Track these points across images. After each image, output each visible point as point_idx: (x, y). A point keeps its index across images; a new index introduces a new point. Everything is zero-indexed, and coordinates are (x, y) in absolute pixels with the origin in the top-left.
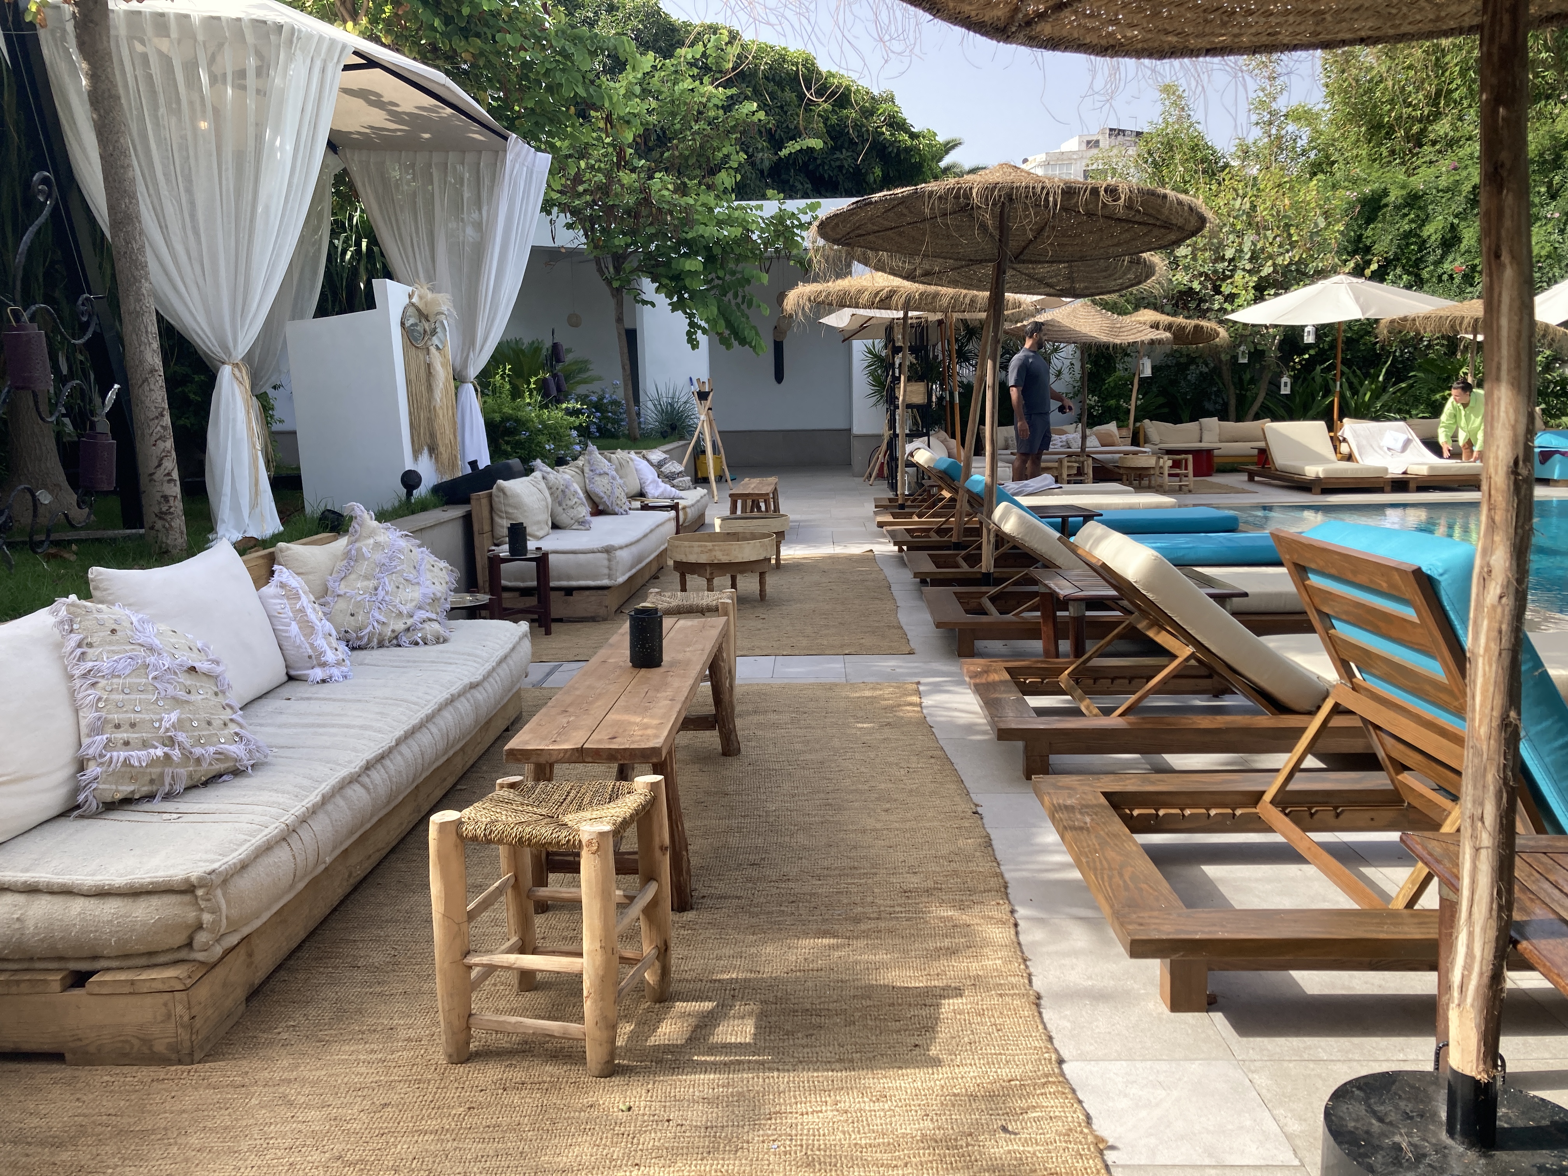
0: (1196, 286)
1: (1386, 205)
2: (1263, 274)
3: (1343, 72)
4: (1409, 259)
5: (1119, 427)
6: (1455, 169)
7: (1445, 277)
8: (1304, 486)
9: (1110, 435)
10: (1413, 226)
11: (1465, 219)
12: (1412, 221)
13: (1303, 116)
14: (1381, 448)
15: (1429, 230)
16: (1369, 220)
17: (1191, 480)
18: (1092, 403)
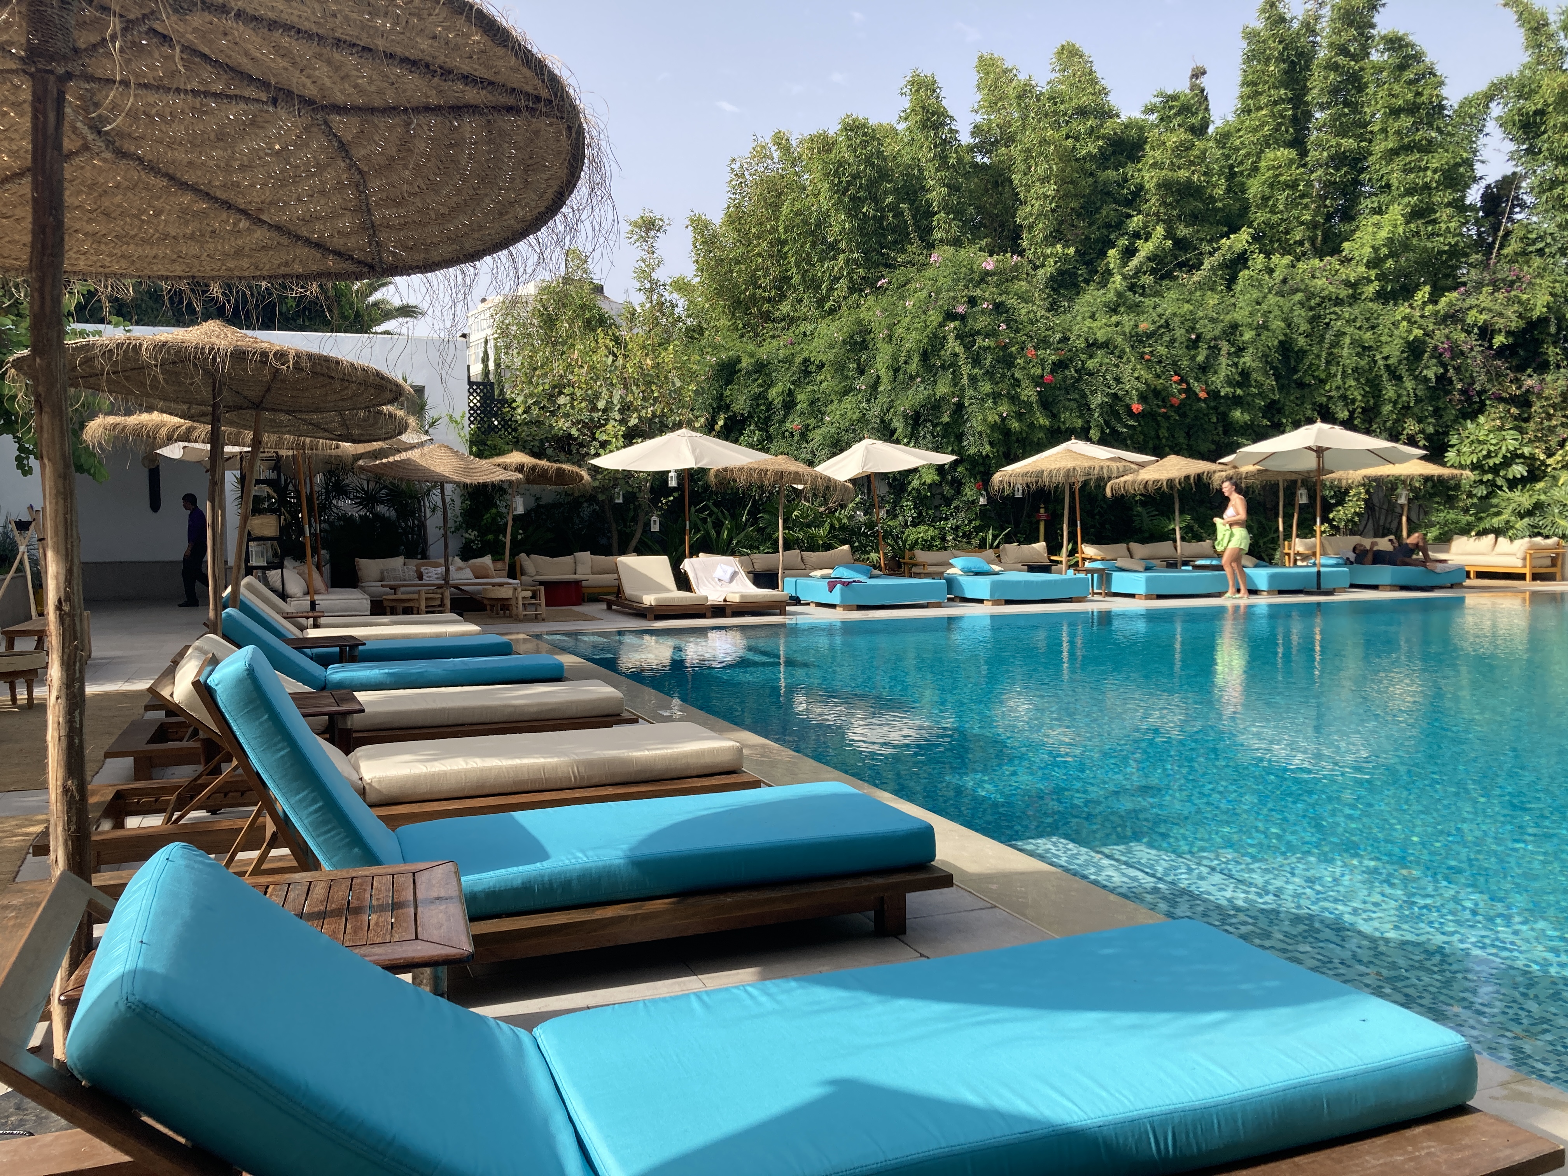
0: (574, 432)
1: (740, 370)
2: (631, 424)
3: (710, 252)
4: (759, 418)
5: (494, 560)
6: (792, 344)
7: (787, 434)
8: (643, 613)
9: (484, 567)
10: (762, 389)
11: (799, 386)
12: (760, 386)
13: (681, 286)
14: (713, 579)
15: (773, 393)
16: (728, 382)
17: (543, 609)
18: (472, 537)
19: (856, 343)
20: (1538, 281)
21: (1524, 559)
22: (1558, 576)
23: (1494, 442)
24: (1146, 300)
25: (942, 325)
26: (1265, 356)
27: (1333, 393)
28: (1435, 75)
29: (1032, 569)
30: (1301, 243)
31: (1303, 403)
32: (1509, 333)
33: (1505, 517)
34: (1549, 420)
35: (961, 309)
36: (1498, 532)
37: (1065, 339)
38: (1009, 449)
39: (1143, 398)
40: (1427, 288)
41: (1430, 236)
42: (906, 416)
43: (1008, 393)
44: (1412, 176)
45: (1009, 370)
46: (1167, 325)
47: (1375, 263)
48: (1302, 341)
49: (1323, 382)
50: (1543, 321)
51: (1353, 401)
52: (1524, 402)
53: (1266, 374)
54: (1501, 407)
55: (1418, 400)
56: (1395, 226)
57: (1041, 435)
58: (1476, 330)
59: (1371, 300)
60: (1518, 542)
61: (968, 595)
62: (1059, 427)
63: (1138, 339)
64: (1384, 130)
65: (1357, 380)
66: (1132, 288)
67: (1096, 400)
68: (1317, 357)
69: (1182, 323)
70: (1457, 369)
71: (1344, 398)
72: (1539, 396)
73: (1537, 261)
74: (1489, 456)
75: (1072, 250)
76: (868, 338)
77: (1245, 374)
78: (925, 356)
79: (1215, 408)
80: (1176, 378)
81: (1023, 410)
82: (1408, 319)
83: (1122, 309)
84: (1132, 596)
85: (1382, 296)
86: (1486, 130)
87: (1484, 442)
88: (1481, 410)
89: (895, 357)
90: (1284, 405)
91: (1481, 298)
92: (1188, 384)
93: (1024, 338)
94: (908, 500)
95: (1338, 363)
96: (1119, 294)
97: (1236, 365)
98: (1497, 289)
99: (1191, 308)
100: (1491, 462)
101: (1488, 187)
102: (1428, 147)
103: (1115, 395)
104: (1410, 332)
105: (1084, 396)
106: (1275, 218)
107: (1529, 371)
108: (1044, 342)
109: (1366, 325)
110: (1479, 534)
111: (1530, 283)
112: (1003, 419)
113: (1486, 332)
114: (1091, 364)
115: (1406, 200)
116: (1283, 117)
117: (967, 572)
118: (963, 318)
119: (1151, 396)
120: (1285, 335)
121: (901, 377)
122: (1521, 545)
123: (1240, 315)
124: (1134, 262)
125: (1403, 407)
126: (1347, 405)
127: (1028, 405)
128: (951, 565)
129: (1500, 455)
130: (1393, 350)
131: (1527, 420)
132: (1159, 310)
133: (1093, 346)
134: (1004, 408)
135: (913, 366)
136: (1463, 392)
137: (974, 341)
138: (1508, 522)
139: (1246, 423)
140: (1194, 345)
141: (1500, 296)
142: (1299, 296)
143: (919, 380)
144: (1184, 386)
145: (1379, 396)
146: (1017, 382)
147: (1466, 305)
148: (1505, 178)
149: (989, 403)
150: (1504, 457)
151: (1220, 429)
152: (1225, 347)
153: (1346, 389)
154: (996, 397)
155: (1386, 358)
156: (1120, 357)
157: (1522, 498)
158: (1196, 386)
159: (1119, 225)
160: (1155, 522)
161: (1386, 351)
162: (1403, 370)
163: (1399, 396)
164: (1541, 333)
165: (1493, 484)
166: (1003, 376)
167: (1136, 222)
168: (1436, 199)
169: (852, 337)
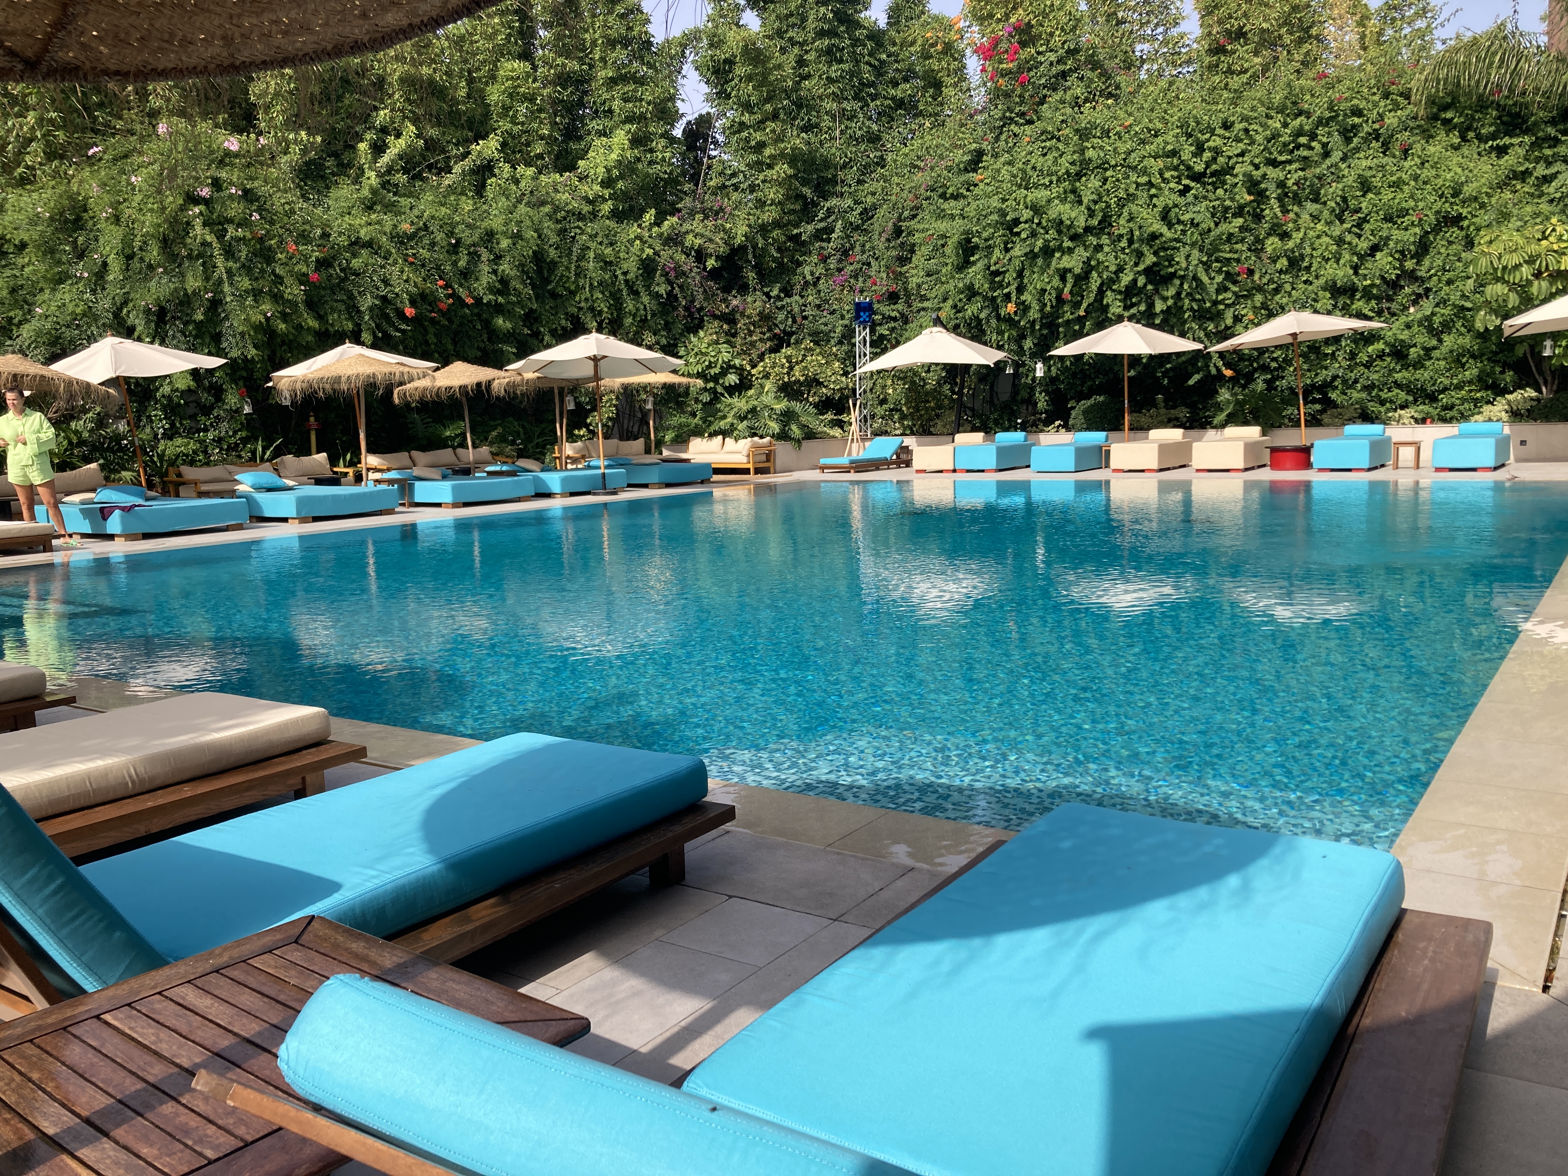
19: (66, 221)
20: (736, 212)
21: (748, 456)
22: (772, 470)
23: (713, 354)
24: (402, 200)
25: (183, 208)
26: (522, 265)
27: (583, 304)
28: (642, 13)
29: (319, 482)
30: (540, 156)
31: (557, 313)
32: (718, 258)
33: (729, 420)
34: (751, 336)
35: (205, 192)
36: (725, 433)
37: (325, 235)
38: (274, 352)
39: (413, 303)
40: (653, 211)
41: (651, 163)
42: (147, 311)
43: (270, 291)
44: (631, 105)
45: (268, 264)
46: (426, 227)
47: (607, 183)
48: (553, 253)
49: (573, 293)
50: (742, 248)
51: (600, 313)
52: (730, 319)
53: (523, 282)
54: (716, 323)
55: (654, 315)
56: (623, 150)
57: (310, 338)
58: (693, 253)
59: (608, 218)
60: (742, 442)
61: (268, 514)
62: (327, 330)
63: (401, 240)
64: (603, 59)
65: (603, 293)
66: (385, 185)
67: (367, 302)
68: (566, 270)
69: (441, 227)
70: (681, 287)
71: (592, 309)
72: (743, 314)
73: (735, 196)
74: (709, 367)
75: (319, 139)
76: (85, 216)
77: (504, 281)
78: (165, 243)
79: (479, 315)
80: (441, 283)
81: (288, 310)
82: (639, 237)
83: (379, 208)
84: (438, 505)
85: (618, 216)
86: (684, 72)
87: (706, 354)
88: (700, 326)
89: (127, 241)
90: (541, 314)
91: (695, 223)
92: (453, 289)
93: (281, 231)
94: (156, 409)
95: (585, 276)
96: (374, 192)
97: (495, 272)
98: (706, 217)
99: (448, 211)
100: (712, 372)
101: (689, 123)
102: (641, 81)
103: (384, 299)
104: (642, 250)
105: (351, 297)
106: (517, 129)
107: (734, 292)
108: (304, 237)
109: (606, 241)
110: (711, 435)
111: (731, 214)
112: (268, 319)
113: (700, 256)
114: (356, 263)
115: (627, 127)
116: (512, 28)
117: (259, 489)
118: (207, 202)
119: (419, 300)
120: (538, 245)
121: (136, 264)
122: (745, 444)
123: (496, 223)
124: (385, 159)
125: (641, 321)
126: (595, 316)
127: (293, 304)
128: (238, 482)
129: (719, 366)
130: (631, 266)
131: (734, 335)
132: (416, 212)
133: (357, 244)
134: (268, 308)
135: (154, 253)
136: (687, 309)
137: (226, 231)
138: (732, 425)
139: (508, 331)
140: (454, 249)
141: (710, 224)
142: (547, 209)
143: (161, 270)
144: (450, 291)
145: (620, 309)
146: (279, 280)
147: (683, 230)
148: (701, 116)
149: (250, 301)
150: (722, 367)
151: (485, 336)
152: (485, 255)
153: (594, 301)
154: (257, 294)
155: (625, 274)
156: (385, 258)
157: (740, 404)
158: (462, 292)
159: (366, 119)
160: (431, 430)
161: (625, 266)
162: (640, 286)
163: (638, 310)
164: (740, 259)
165: (713, 391)
166: (262, 271)
167: (383, 116)
168: (652, 129)
169: (61, 214)
